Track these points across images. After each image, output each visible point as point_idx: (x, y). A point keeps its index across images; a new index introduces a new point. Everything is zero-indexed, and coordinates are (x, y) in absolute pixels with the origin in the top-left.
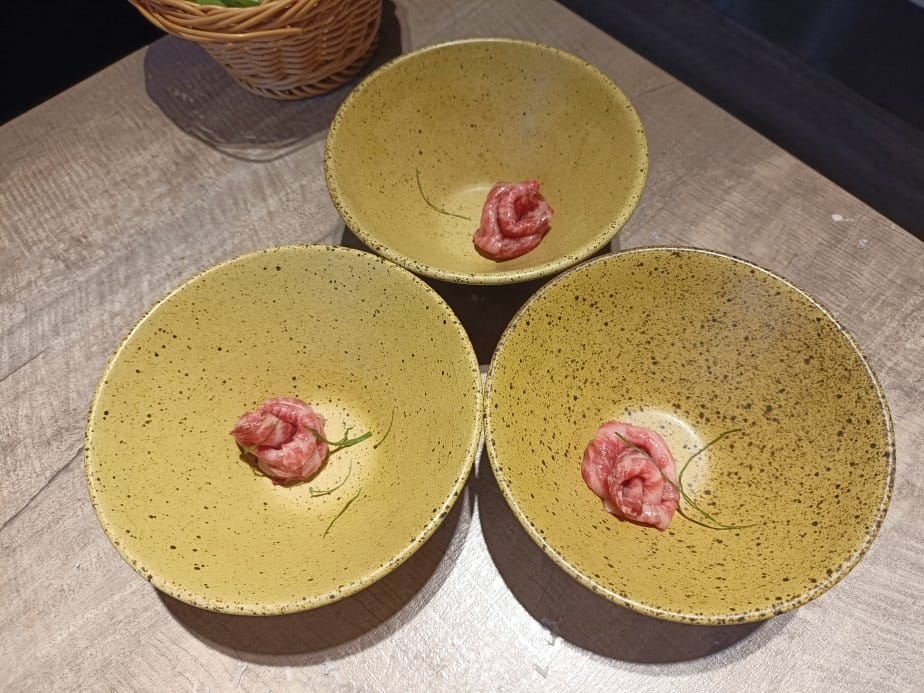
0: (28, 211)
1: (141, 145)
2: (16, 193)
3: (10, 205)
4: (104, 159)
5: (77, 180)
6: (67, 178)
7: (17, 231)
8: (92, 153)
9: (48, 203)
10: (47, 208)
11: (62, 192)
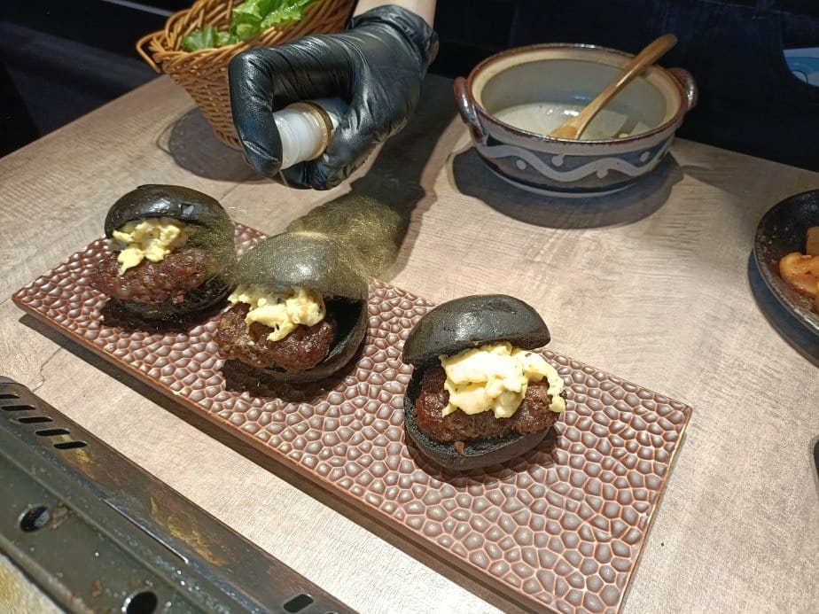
1: (101, 157)
2: (11, 194)
4: (76, 168)
5: (57, 181)
6: (50, 181)
8: (65, 166)
9: (38, 195)
11: (49, 189)
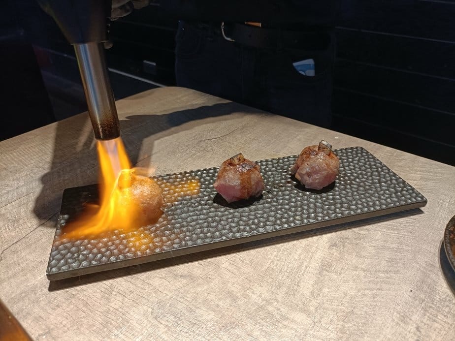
0: (26, 156)
2: (21, 152)
3: (18, 155)
7: (21, 161)
10: (34, 155)
11: (42, 151)
